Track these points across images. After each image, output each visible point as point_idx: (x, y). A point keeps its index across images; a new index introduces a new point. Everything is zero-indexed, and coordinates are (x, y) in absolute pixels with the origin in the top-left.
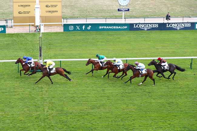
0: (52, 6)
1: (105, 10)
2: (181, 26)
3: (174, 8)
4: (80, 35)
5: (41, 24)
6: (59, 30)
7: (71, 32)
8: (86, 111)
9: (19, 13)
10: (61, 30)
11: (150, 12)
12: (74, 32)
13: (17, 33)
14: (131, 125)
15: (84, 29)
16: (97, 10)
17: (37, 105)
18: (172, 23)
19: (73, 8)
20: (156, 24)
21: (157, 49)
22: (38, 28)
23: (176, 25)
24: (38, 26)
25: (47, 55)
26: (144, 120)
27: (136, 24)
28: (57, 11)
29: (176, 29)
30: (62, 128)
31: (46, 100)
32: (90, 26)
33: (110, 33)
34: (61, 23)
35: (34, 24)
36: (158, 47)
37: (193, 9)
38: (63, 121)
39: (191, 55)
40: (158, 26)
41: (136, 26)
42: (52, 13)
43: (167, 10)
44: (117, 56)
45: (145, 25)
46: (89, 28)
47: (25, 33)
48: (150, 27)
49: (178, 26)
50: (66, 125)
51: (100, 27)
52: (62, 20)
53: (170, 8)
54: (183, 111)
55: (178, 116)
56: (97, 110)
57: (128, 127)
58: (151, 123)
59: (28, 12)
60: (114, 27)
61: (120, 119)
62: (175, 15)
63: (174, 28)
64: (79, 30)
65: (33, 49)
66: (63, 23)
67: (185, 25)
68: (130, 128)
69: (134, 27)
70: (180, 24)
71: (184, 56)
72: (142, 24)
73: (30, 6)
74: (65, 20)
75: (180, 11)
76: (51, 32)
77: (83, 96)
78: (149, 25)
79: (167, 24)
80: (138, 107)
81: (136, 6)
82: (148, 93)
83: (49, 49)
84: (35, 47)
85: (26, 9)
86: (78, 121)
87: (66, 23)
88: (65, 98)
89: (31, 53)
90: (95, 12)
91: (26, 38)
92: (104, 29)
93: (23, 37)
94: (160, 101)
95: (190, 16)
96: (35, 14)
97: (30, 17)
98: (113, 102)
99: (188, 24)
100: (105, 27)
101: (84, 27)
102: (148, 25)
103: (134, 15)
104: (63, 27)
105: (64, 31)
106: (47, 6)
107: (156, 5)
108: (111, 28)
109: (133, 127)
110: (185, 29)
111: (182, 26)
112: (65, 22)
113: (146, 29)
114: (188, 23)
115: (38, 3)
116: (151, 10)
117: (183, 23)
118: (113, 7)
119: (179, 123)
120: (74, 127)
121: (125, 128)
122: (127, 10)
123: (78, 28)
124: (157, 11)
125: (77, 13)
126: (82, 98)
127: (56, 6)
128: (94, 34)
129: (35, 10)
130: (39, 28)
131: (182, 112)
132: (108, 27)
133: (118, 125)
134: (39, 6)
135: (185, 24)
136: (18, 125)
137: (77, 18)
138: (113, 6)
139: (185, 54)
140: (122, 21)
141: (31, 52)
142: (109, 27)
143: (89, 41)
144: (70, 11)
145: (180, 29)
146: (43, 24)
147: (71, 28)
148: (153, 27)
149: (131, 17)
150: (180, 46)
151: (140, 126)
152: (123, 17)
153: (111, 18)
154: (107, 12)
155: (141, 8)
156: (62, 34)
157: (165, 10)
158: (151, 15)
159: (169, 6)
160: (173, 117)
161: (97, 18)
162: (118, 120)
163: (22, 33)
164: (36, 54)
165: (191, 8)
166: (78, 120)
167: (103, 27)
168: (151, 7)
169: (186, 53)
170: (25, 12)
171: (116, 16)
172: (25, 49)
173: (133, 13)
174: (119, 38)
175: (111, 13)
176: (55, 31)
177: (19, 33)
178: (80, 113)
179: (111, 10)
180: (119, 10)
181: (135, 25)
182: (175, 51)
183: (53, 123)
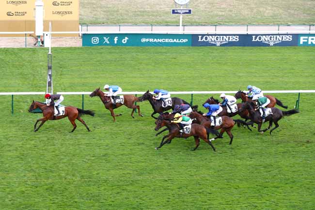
0: (63, 4)
1: (149, 12)
2: (276, 39)
3: (261, 9)
4: (110, 53)
5: (44, 32)
6: (74, 44)
7: (94, 47)
8: (129, 178)
9: (9, 14)
10: (78, 43)
11: (222, 15)
12: (100, 47)
13: (5, 48)
14: (205, 202)
15: (116, 42)
16: (135, 12)
17: (47, 168)
19: (94, 8)
20: (234, 35)
21: (240, 77)
22: (39, 40)
23: (267, 38)
24: (39, 36)
25: (58, 85)
26: (226, 193)
27: (203, 35)
28: (71, 13)
29: (268, 45)
30: (92, 206)
31: (63, 159)
32: (126, 38)
33: (159, 49)
34: (78, 32)
35: (33, 32)
36: (240, 74)
37: (292, 12)
38: (93, 194)
39: (295, 88)
40: (238, 40)
41: (202, 39)
42: (62, 16)
43: (249, 13)
44: (175, 88)
45: (217, 37)
46: (124, 41)
47: (18, 48)
48: (226, 41)
49: (271, 39)
50: (98, 201)
51: (144, 40)
52: (80, 26)
53: (255, 10)
54: (289, 179)
55: (282, 187)
56: (148, 177)
57: (200, 205)
58: (237, 198)
59: (24, 14)
60: (167, 40)
61: (186, 193)
62: (264, 22)
63: (265, 42)
64: (108, 45)
65: (34, 75)
66: (81, 33)
67: (282, 39)
68: (205, 207)
69: (200, 40)
70: (275, 36)
71: (285, 89)
72: (212, 35)
73: (26, 2)
74: (85, 28)
75: (271, 14)
76: (61, 46)
77: (122, 153)
78: (223, 38)
79: (254, 37)
80: (215, 172)
81: (199, 6)
82: (230, 150)
83: (61, 75)
84: (38, 71)
85: (21, 8)
86: (118, 195)
87: (86, 33)
88: (93, 157)
90: (132, 14)
91: (21, 57)
92: (149, 44)
93: (16, 54)
94: (251, 163)
95: (289, 23)
96: (35, 17)
97: (26, 21)
98: (172, 164)
99: (288, 37)
100: (151, 40)
101: (116, 39)
102: (221, 37)
103: (197, 20)
104: (81, 40)
105: (83, 45)
106: (55, 4)
107: (232, 4)
108: (160, 41)
109: (209, 205)
110: (283, 44)
111: (278, 40)
112: (84, 30)
113: (218, 44)
114: (288, 35)
116: (223, 13)
117: (279, 35)
118: (162, 7)
119: (284, 199)
120: (111, 205)
121: (196, 207)
122: (188, 11)
123: (106, 40)
124: (233, 15)
125: (101, 16)
126: (120, 156)
127: (69, 4)
128: (133, 51)
129: (35, 9)
130: (41, 40)
131: (289, 181)
132: (155, 40)
133: (183, 202)
134: (42, 4)
135: (282, 37)
136: (19, 200)
137: (102, 24)
138: (161, 5)
139: (285, 87)
140: (179, 30)
141: (32, 79)
142: (158, 40)
143: (126, 62)
144: (91, 12)
145: (275, 45)
146: (48, 33)
147: (95, 40)
148: (230, 40)
149: (192, 24)
150: (277, 73)
151: (220, 203)
152: (181, 24)
153: (159, 24)
154: (153, 15)
155: (208, 9)
156: (81, 51)
157: (246, 13)
158: (224, 20)
159: (253, 6)
160: (274, 189)
161: (136, 24)
162: (183, 193)
164: (40, 82)
165: (289, 11)
166: (118, 193)
167: (147, 40)
168: (224, 8)
169: (287, 83)
170: (17, 14)
171: (166, 22)
172: (21, 74)
173: (195, 17)
174: (175, 58)
175: (158, 17)
176: (67, 46)
177: (8, 47)
178: (119, 181)
179: (157, 11)
180: (174, 12)
181: (200, 37)
182: (269, 80)
183: (76, 197)
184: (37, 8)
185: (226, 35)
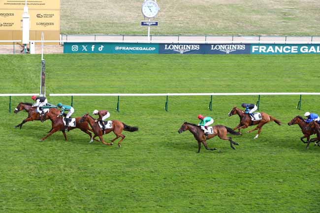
0: (46, 16)
1: (117, 24)
4: (88, 59)
5: (30, 41)
6: (56, 51)
7: (74, 54)
8: (120, 169)
10: (61, 50)
12: (79, 54)
14: (189, 191)
15: (93, 50)
17: (47, 161)
18: (220, 44)
19: (69, 19)
20: (196, 44)
23: (224, 47)
24: (26, 45)
26: (206, 183)
27: (168, 44)
28: (53, 24)
29: (225, 53)
31: (59, 153)
32: (102, 47)
33: (132, 56)
34: (59, 41)
35: (20, 41)
36: (204, 78)
38: (90, 184)
40: (199, 48)
42: (45, 26)
43: (204, 25)
45: (181, 46)
46: (100, 49)
47: (7, 55)
48: (189, 49)
49: (227, 48)
50: (95, 190)
52: (61, 36)
53: (209, 23)
56: (136, 169)
57: (185, 193)
59: (11, 25)
60: (137, 49)
61: (172, 182)
62: (218, 33)
63: (223, 51)
64: (86, 52)
67: (237, 48)
69: (166, 48)
70: (230, 45)
72: (176, 44)
73: (13, 14)
74: (64, 37)
78: (186, 46)
81: (160, 19)
85: (8, 20)
86: (112, 185)
89: (22, 83)
92: (122, 51)
95: (240, 34)
96: (22, 27)
97: (13, 31)
98: (156, 157)
99: (242, 46)
101: (93, 47)
102: (185, 46)
103: (160, 31)
105: (64, 52)
106: (38, 16)
108: (132, 49)
109: (193, 193)
110: (238, 52)
111: (233, 49)
112: (64, 39)
113: (182, 52)
114: (241, 44)
115: (27, 11)
116: (182, 25)
117: (234, 44)
118: (128, 19)
120: (107, 193)
121: (182, 195)
123: (85, 48)
124: (191, 27)
125: (77, 27)
127: (51, 16)
128: (109, 57)
129: (22, 21)
130: (27, 47)
132: (127, 48)
133: (170, 190)
134: (28, 16)
135: (237, 46)
136: (25, 189)
137: (78, 34)
139: (244, 89)
140: (147, 40)
142: (130, 48)
143: (104, 67)
145: (231, 53)
146: (34, 41)
147: (75, 48)
148: (192, 49)
150: (236, 77)
151: (201, 191)
152: (149, 34)
156: (62, 57)
159: (207, 19)
160: (247, 179)
161: (107, 34)
162: (169, 183)
163: (3, 55)
165: (238, 24)
166: (112, 183)
167: (120, 48)
169: (245, 87)
170: (6, 24)
172: (13, 77)
174: (146, 64)
175: (125, 28)
178: (112, 172)
179: (125, 23)
181: (166, 46)
184: (24, 19)
185: (189, 44)
